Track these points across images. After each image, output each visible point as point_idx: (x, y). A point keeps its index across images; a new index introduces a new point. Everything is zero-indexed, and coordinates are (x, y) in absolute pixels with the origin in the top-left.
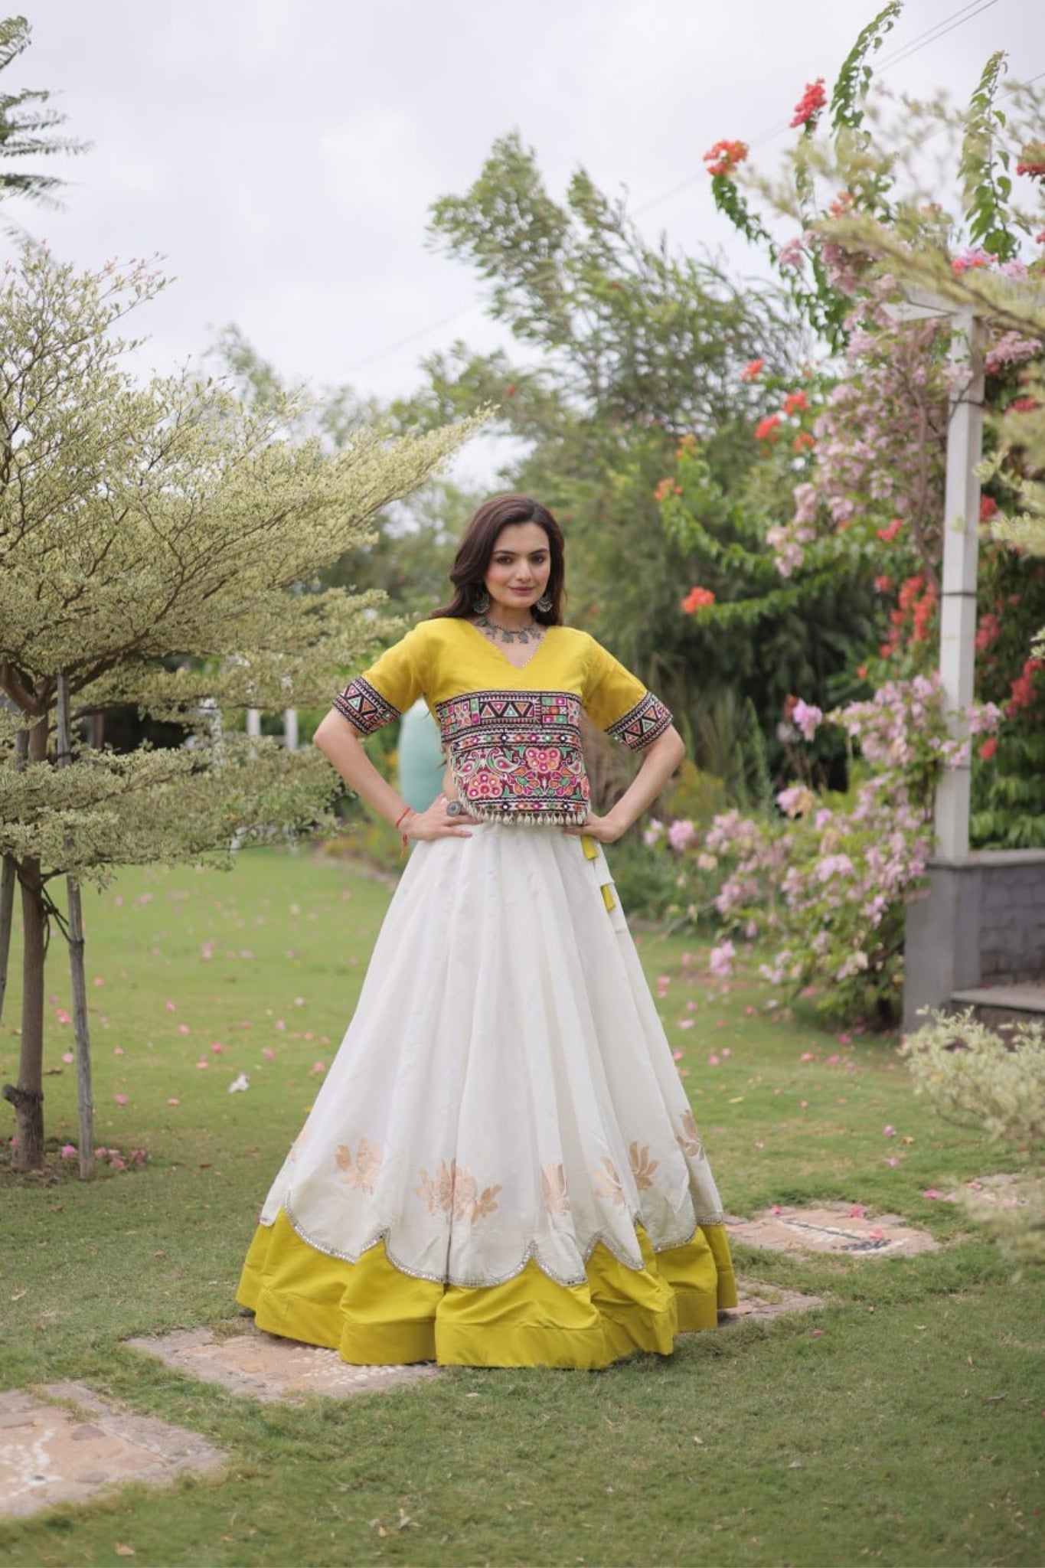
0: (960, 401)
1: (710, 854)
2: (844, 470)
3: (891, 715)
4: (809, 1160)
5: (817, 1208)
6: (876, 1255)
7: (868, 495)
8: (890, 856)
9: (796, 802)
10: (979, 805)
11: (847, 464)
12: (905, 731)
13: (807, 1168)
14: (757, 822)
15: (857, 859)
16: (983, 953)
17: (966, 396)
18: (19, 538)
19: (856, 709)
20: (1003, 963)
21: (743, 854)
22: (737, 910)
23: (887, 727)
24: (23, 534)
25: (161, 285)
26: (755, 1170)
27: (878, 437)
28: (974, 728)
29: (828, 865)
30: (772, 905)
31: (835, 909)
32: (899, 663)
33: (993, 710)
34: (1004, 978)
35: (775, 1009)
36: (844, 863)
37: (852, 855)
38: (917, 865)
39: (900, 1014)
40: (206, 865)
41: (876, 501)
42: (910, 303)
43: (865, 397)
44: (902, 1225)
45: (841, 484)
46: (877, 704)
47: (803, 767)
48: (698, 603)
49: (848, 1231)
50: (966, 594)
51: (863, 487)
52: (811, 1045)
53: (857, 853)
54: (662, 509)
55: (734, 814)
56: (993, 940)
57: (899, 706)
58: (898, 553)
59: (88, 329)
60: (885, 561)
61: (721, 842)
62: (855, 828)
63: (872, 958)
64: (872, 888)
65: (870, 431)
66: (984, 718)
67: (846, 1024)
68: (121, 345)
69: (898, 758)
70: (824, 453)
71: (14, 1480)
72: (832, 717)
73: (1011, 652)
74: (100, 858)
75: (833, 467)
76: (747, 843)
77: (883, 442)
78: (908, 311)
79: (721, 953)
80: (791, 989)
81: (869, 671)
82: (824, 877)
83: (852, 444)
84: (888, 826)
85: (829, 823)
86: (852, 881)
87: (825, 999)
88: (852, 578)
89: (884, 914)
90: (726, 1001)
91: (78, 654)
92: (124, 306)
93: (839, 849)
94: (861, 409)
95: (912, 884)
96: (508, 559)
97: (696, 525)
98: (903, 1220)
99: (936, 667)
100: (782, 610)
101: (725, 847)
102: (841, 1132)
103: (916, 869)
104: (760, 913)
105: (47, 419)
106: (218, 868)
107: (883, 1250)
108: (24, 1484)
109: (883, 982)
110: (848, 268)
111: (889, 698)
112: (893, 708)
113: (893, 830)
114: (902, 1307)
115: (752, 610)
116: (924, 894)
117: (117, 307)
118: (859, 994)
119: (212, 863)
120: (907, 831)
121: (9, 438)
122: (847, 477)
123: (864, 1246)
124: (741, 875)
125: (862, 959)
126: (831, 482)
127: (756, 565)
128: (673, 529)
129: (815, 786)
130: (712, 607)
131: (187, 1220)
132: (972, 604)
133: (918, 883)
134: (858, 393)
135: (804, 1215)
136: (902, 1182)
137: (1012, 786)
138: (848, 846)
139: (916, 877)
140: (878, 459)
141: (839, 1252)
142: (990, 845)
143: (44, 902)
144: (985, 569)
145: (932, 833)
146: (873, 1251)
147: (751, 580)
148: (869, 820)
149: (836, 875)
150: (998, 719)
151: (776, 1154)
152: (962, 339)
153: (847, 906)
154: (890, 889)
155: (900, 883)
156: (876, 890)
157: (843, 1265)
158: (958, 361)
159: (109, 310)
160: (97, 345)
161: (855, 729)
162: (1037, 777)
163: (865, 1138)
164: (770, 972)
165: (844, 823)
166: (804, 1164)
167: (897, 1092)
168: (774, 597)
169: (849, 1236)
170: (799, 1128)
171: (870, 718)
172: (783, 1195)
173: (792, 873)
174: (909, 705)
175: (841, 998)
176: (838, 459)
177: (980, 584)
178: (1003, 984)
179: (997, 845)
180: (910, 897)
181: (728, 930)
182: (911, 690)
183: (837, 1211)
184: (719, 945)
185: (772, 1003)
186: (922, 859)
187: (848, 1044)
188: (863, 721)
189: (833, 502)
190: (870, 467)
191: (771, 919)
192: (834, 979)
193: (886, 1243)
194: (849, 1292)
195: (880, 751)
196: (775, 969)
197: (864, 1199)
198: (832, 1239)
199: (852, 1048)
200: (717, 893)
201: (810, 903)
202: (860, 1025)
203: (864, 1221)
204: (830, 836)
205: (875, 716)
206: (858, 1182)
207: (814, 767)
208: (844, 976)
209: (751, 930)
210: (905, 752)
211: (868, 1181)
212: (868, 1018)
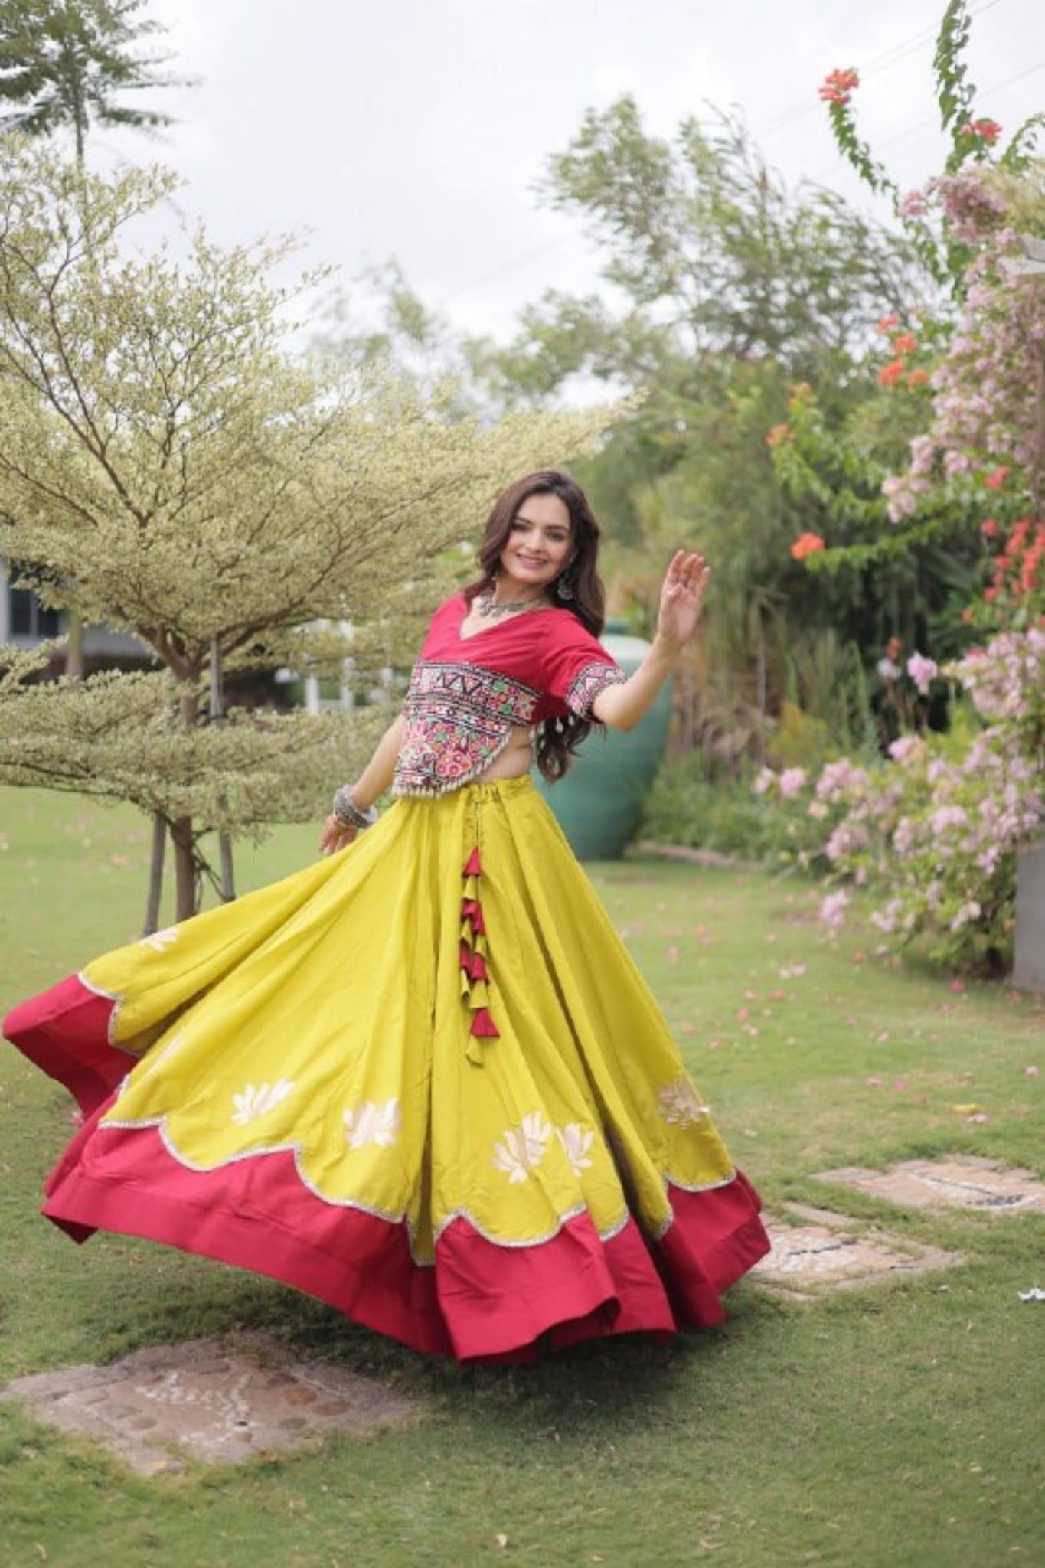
1: (821, 802)
2: (961, 423)
3: (1006, 669)
4: (936, 1113)
5: (947, 1162)
6: (1011, 1210)
7: (985, 448)
8: (1004, 809)
9: (909, 752)
11: (964, 417)
12: (1019, 684)
13: (934, 1122)
14: (866, 770)
15: (971, 810)
18: (179, 509)
19: (970, 661)
21: (854, 802)
22: (846, 857)
23: (1002, 680)
24: (183, 506)
25: (327, 272)
26: (883, 1122)
27: (996, 391)
29: (943, 816)
30: (882, 853)
31: (949, 860)
32: (1004, 608)
35: (885, 955)
36: (958, 815)
37: (964, 805)
38: (1030, 818)
39: (1011, 961)
41: (993, 453)
42: (1029, 258)
43: (984, 349)
44: (1032, 1180)
45: (960, 437)
46: (991, 657)
48: (808, 548)
49: (981, 1186)
51: (979, 441)
52: (924, 990)
53: (970, 804)
54: (774, 454)
55: (845, 763)
57: (1013, 659)
58: (1009, 501)
59: (254, 312)
60: (995, 508)
61: (831, 790)
62: (968, 779)
63: (984, 907)
64: (986, 839)
65: (988, 385)
67: (956, 972)
68: (284, 326)
69: (1012, 710)
70: (942, 405)
71: (218, 1425)
72: (949, 669)
74: (254, 818)
75: (950, 420)
76: (858, 791)
77: (1000, 396)
78: (1027, 265)
79: (835, 901)
80: (903, 937)
81: (973, 614)
82: (937, 828)
83: (969, 398)
84: (1000, 777)
85: (941, 774)
86: (965, 832)
87: (940, 949)
88: (962, 526)
89: (996, 864)
90: (835, 946)
91: (230, 620)
92: (289, 291)
93: (951, 799)
94: (979, 364)
95: (1026, 837)
97: (807, 471)
98: (1033, 1175)
100: (889, 555)
101: (836, 796)
102: (964, 1084)
103: (1029, 821)
104: (869, 860)
105: (209, 397)
107: (1016, 1205)
108: (229, 1430)
109: (995, 931)
110: (969, 220)
111: (1003, 650)
112: (1009, 660)
113: (1005, 781)
115: (860, 554)
116: (1037, 847)
117: (283, 291)
118: (969, 942)
120: (1020, 783)
121: (172, 414)
122: (964, 430)
123: (998, 1201)
124: (851, 822)
125: (974, 909)
126: (948, 435)
127: (867, 512)
128: (785, 475)
130: (822, 553)
133: (1033, 835)
134: (978, 346)
135: (936, 1169)
136: (1030, 1135)
138: (961, 796)
139: (1031, 829)
140: (996, 412)
141: (977, 1208)
143: (195, 858)
146: (1007, 1206)
147: (861, 525)
148: (982, 771)
149: (951, 826)
151: (903, 1107)
153: (960, 856)
154: (1004, 840)
155: (1013, 836)
156: (988, 841)
157: (979, 1221)
159: (276, 294)
160: (261, 326)
161: (969, 682)
163: (987, 1090)
164: (882, 919)
165: (956, 773)
166: (930, 1116)
167: (1012, 1042)
168: (883, 543)
169: (982, 1191)
170: (921, 1079)
171: (984, 671)
172: (915, 1148)
173: (904, 823)
174: (1023, 658)
175: (954, 947)
176: (956, 412)
180: (1023, 849)
181: (838, 875)
182: (1025, 643)
183: (969, 1165)
184: (831, 891)
185: (882, 949)
186: (1035, 812)
187: (960, 992)
188: (978, 674)
189: (950, 455)
190: (987, 421)
191: (883, 866)
192: (947, 928)
193: (1019, 1198)
194: (990, 1247)
195: (992, 701)
196: (886, 917)
197: (993, 1153)
198: (965, 1193)
199: (965, 996)
200: (827, 839)
201: (920, 852)
202: (969, 972)
203: (994, 1176)
204: (944, 786)
205: (989, 669)
206: (986, 1135)
207: (914, 707)
208: (956, 925)
209: (861, 876)
210: (1019, 705)
211: (996, 1136)
212: (976, 966)
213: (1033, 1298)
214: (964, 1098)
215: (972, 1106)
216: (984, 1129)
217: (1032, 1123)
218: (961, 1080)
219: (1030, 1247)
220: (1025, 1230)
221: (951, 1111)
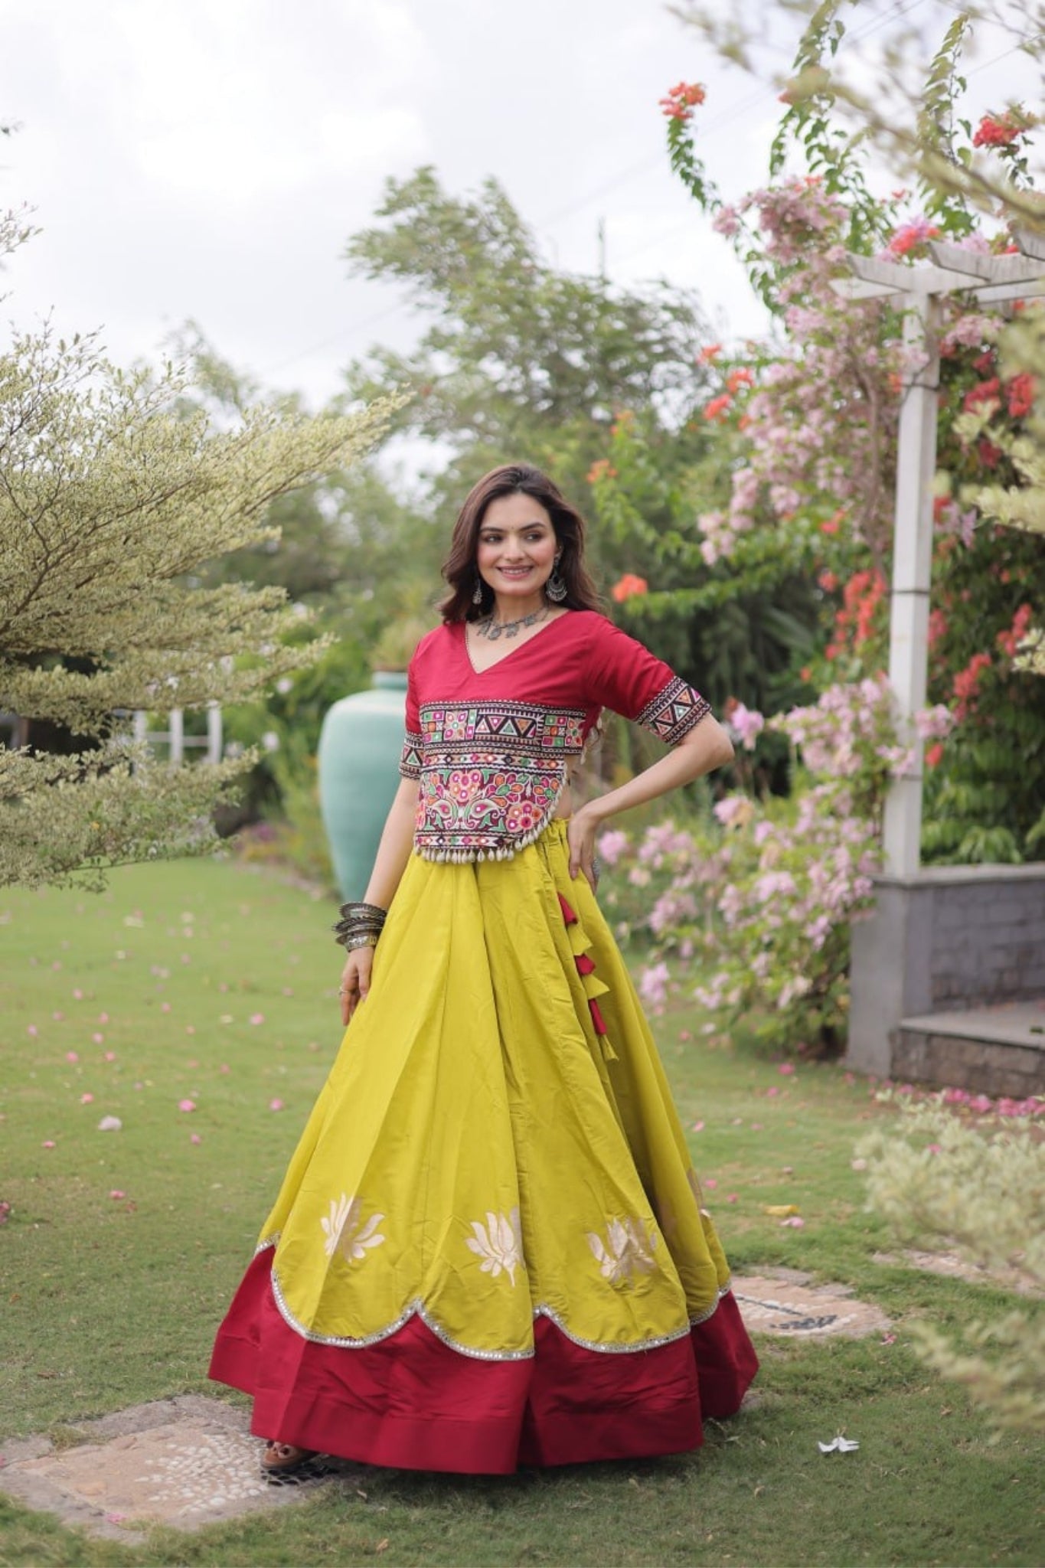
0: (914, 384)
1: (642, 868)
2: (788, 456)
3: (837, 721)
4: (746, 1216)
5: (754, 1275)
6: (821, 1334)
7: (814, 485)
8: (835, 874)
9: (735, 813)
10: (929, 816)
11: (792, 450)
12: (851, 737)
13: (744, 1226)
14: (693, 833)
15: (799, 877)
16: (934, 977)
17: (920, 379)
19: (799, 715)
20: (955, 988)
21: (679, 869)
22: (671, 928)
23: (833, 734)
27: (824, 422)
28: (923, 732)
29: (769, 882)
30: (709, 923)
31: (776, 930)
32: (845, 666)
33: (942, 712)
34: (957, 1003)
35: (714, 1034)
36: (786, 880)
37: (793, 872)
38: (863, 884)
39: (845, 1043)
40: (75, 887)
41: (825, 491)
42: (860, 278)
43: (807, 377)
44: (849, 1297)
45: (786, 471)
46: (823, 710)
47: (743, 772)
48: (630, 591)
49: (788, 1305)
50: (918, 592)
51: (807, 474)
52: (751, 1073)
53: (799, 869)
54: (595, 493)
55: (669, 825)
56: (945, 963)
57: (846, 712)
58: (844, 546)
60: (832, 556)
61: (654, 856)
62: (798, 842)
63: (815, 982)
64: (815, 907)
65: (815, 416)
66: (934, 723)
67: (787, 1052)
69: (843, 766)
70: (763, 437)
72: (776, 722)
73: (964, 654)
75: (776, 453)
76: (683, 856)
77: (829, 427)
78: (857, 286)
79: (654, 975)
80: (730, 1014)
81: (813, 674)
82: (763, 896)
83: (797, 429)
84: (833, 839)
85: (771, 837)
86: (795, 900)
87: (763, 1025)
88: (795, 572)
89: (827, 936)
90: (661, 1024)
93: (780, 865)
94: (801, 391)
95: (859, 905)
96: (499, 536)
97: (631, 511)
98: (852, 1290)
99: (886, 670)
100: (719, 603)
101: (659, 861)
102: (782, 1181)
103: (862, 887)
104: (695, 931)
106: (89, 889)
107: (827, 1328)
109: (827, 1007)
111: (835, 703)
112: (840, 714)
113: (838, 844)
114: (848, 1404)
115: (685, 601)
116: (870, 915)
118: (800, 1020)
119: (82, 884)
120: (852, 846)
122: (791, 463)
123: (807, 1323)
124: (677, 890)
125: (803, 984)
126: (775, 469)
128: (607, 514)
129: (756, 793)
130: (645, 595)
131: (42, 1291)
132: (925, 603)
133: (865, 903)
134: (799, 372)
136: (848, 1243)
137: (964, 794)
138: (790, 861)
139: (863, 897)
140: (825, 447)
141: (781, 1333)
142: (941, 859)
144: (939, 566)
145: (880, 847)
146: (817, 1330)
147: (686, 571)
148: (812, 833)
149: (777, 894)
150: (948, 722)
152: (916, 318)
153: (789, 926)
154: (835, 908)
155: (844, 903)
156: (819, 909)
157: (783, 1349)
158: (911, 342)
161: (798, 736)
162: (990, 786)
163: (807, 1188)
164: (706, 995)
165: (787, 836)
166: (740, 1220)
168: (712, 589)
169: (788, 1311)
170: (736, 1176)
171: (814, 725)
173: (730, 890)
174: (856, 711)
175: (783, 1024)
176: (781, 444)
177: (933, 582)
178: (955, 1010)
179: (949, 859)
180: (856, 918)
181: (664, 948)
182: (859, 695)
183: (777, 1279)
184: (653, 966)
185: (709, 1028)
186: (868, 877)
187: (789, 1075)
188: (807, 727)
189: (776, 492)
190: (816, 455)
191: (709, 938)
192: (774, 1005)
193: (832, 1319)
194: (789, 1385)
195: (824, 759)
196: (711, 993)
197: (805, 1266)
198: (770, 1314)
199: (795, 1079)
200: (650, 910)
201: (749, 922)
202: (801, 1053)
203: (806, 1292)
204: (772, 850)
205: (820, 723)
206: (800, 1243)
207: (754, 773)
208: (784, 1001)
209: (686, 949)
210: (850, 760)
211: (811, 1243)
212: (810, 1046)
213: (836, 1451)
214: (781, 1199)
215: (787, 1208)
216: (798, 1235)
217: (854, 1227)
218: (780, 1175)
219: (839, 1382)
220: (832, 1361)
221: (765, 1214)
